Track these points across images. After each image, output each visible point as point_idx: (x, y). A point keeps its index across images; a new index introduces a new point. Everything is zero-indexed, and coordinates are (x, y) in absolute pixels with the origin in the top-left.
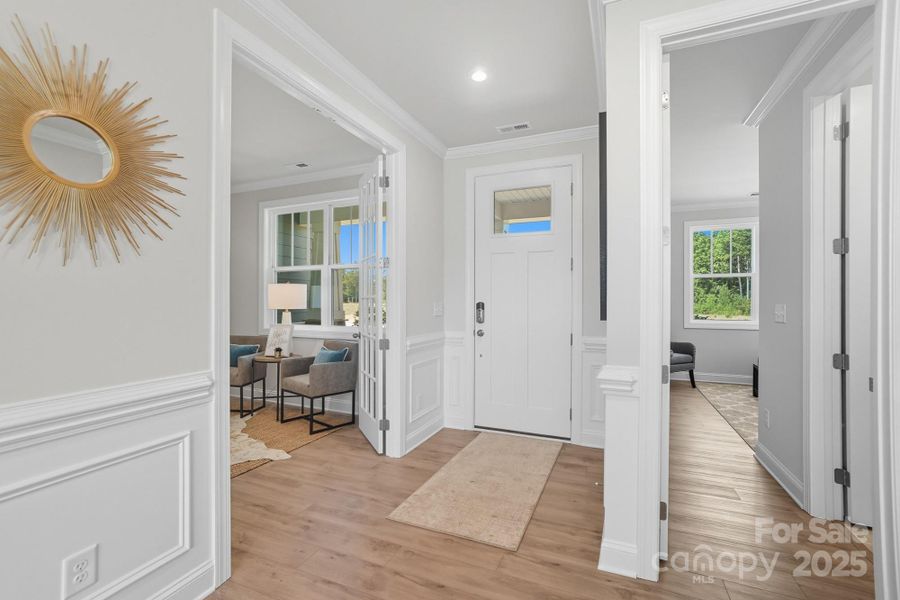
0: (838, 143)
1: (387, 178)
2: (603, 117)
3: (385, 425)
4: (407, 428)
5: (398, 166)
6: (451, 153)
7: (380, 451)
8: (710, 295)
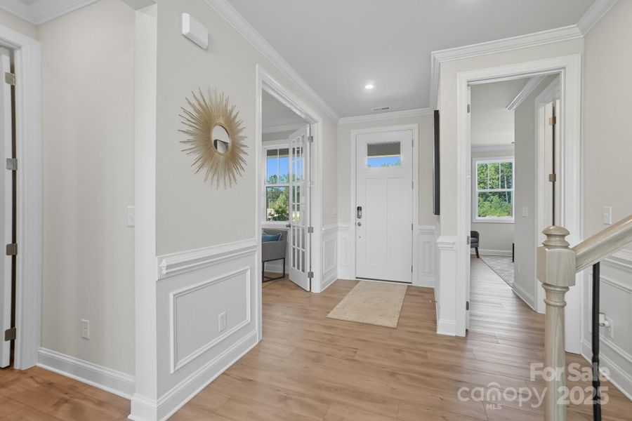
0: (551, 126)
1: (312, 137)
2: (437, 114)
3: (311, 275)
4: (323, 277)
5: (318, 130)
6: (342, 121)
7: (309, 290)
8: (486, 203)
